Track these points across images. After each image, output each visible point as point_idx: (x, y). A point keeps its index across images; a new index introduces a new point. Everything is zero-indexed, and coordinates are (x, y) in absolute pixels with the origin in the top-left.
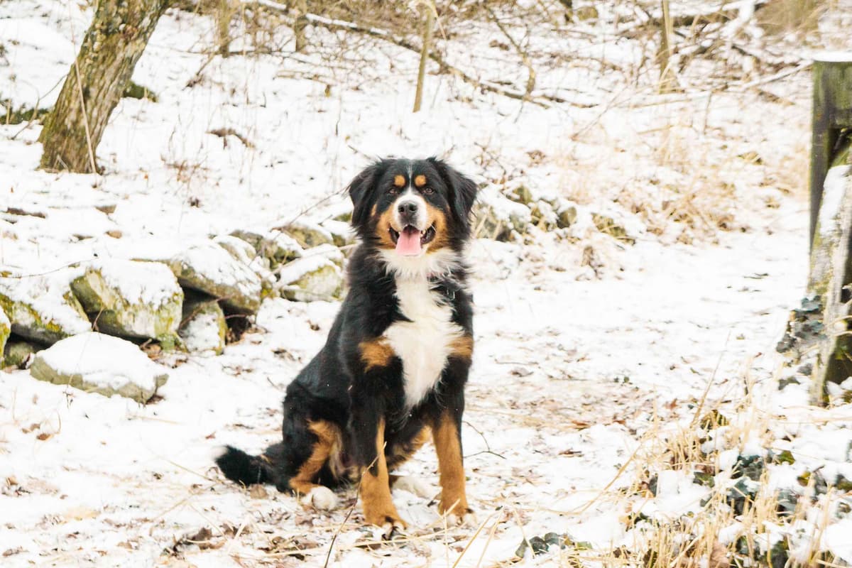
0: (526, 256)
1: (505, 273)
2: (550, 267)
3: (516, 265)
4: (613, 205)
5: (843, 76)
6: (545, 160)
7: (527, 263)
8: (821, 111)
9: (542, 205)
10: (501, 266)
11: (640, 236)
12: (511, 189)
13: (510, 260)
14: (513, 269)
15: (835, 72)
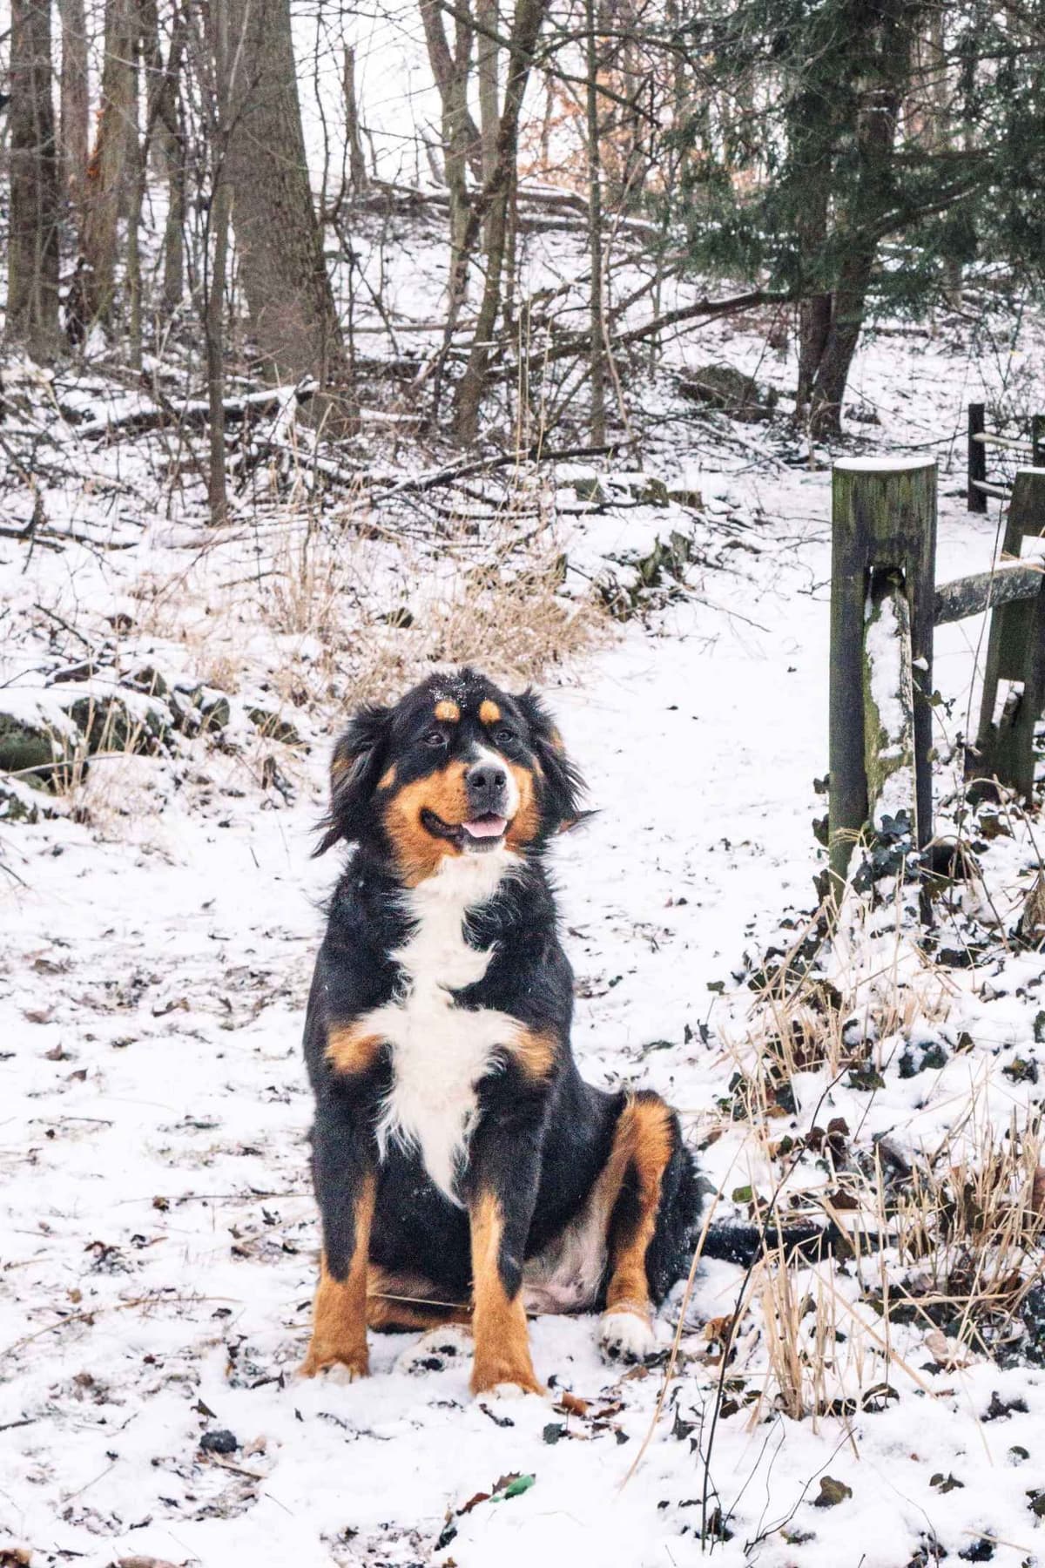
0: (185, 775)
1: (159, 804)
2: (222, 791)
3: (172, 790)
4: (262, 694)
5: (884, 491)
6: (134, 629)
7: (189, 788)
8: (849, 544)
9: (179, 697)
10: (152, 793)
11: (314, 739)
12: (132, 675)
13: (164, 783)
14: (170, 796)
15: (872, 487)
